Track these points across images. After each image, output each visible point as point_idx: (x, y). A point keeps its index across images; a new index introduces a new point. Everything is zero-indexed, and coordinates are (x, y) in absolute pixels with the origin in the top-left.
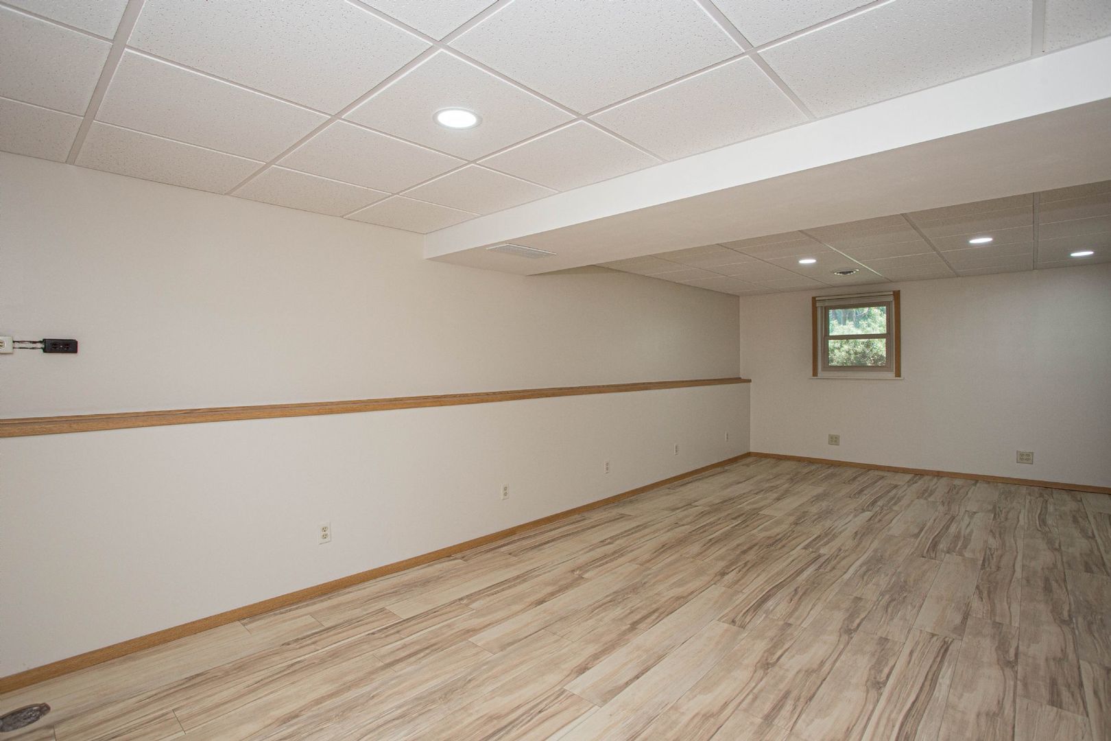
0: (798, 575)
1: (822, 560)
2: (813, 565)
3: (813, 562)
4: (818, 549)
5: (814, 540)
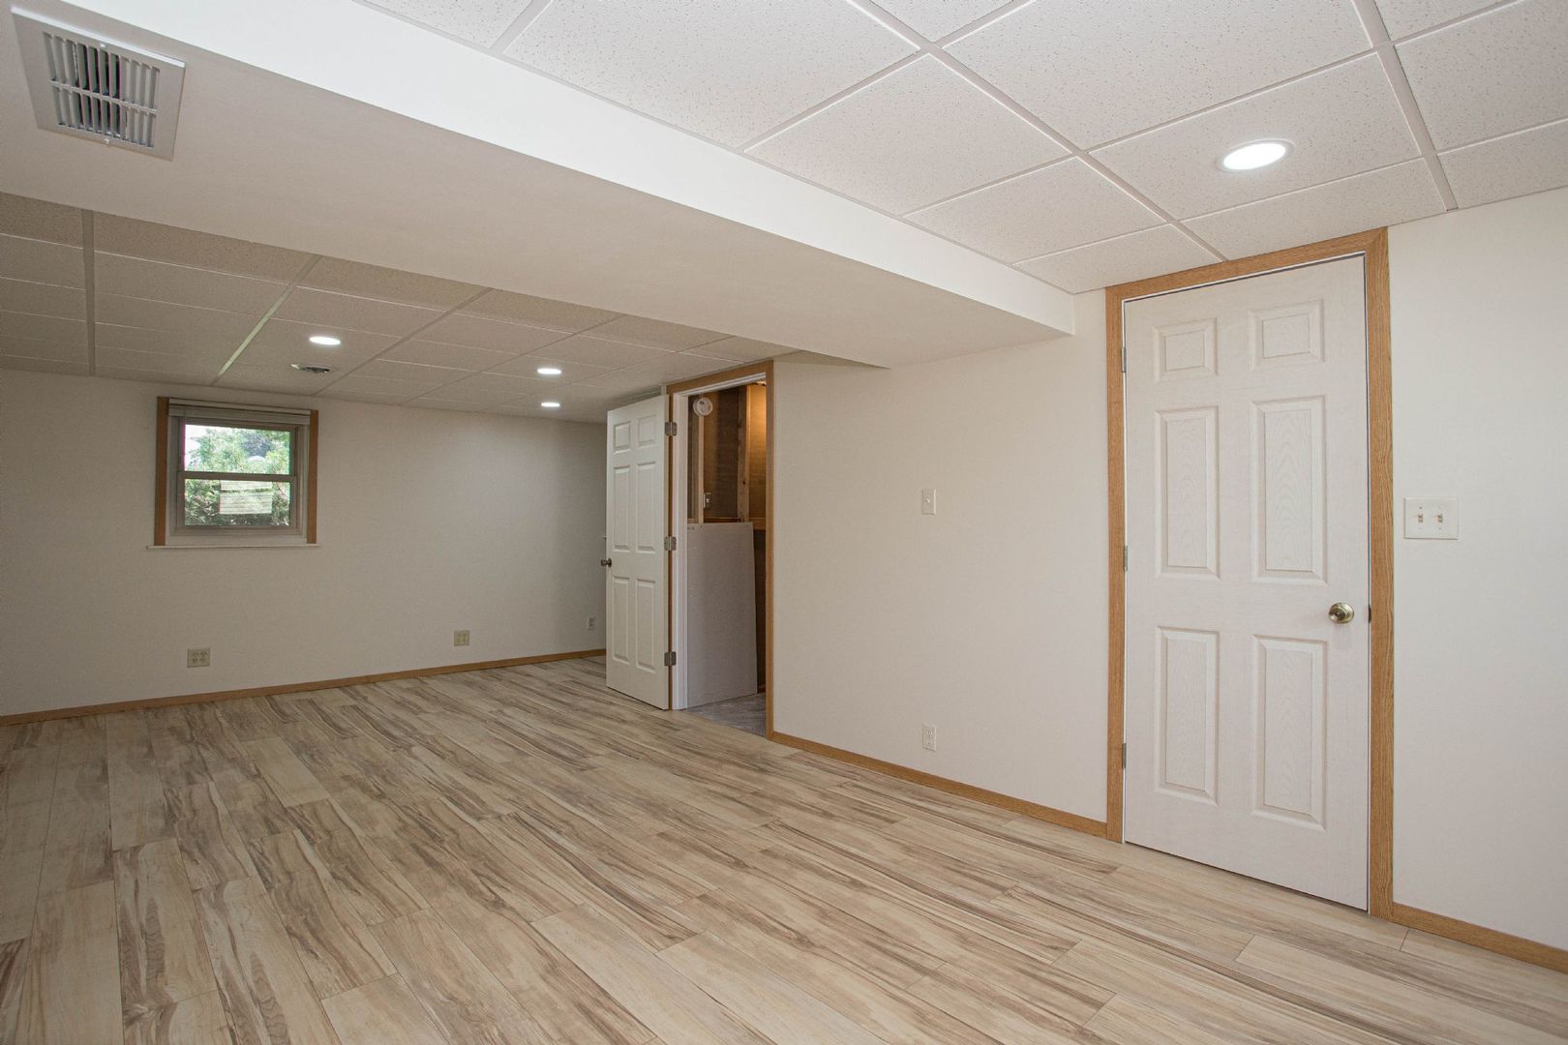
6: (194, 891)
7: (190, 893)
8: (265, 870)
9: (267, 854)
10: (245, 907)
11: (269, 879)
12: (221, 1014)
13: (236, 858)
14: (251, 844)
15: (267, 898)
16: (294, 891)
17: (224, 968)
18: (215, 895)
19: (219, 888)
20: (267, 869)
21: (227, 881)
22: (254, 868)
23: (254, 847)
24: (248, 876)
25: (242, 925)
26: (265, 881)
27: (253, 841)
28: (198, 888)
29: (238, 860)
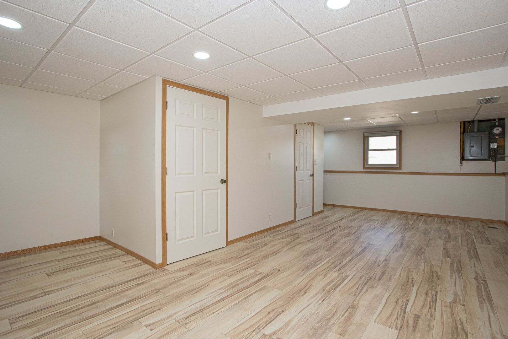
0: (351, 259)
1: (338, 268)
2: (343, 264)
3: (343, 266)
4: (338, 276)
5: (340, 284)
6: (464, 305)
7: (466, 306)
8: (434, 299)
9: (428, 306)
10: (448, 290)
11: (434, 295)
12: (463, 273)
13: (442, 312)
14: (431, 316)
15: (439, 289)
16: (430, 287)
17: (460, 280)
18: (457, 300)
19: (454, 302)
20: (433, 300)
21: (450, 303)
22: (437, 303)
23: (431, 314)
24: (442, 301)
25: (451, 286)
26: (436, 295)
27: (430, 317)
28: (462, 306)
29: (442, 310)
